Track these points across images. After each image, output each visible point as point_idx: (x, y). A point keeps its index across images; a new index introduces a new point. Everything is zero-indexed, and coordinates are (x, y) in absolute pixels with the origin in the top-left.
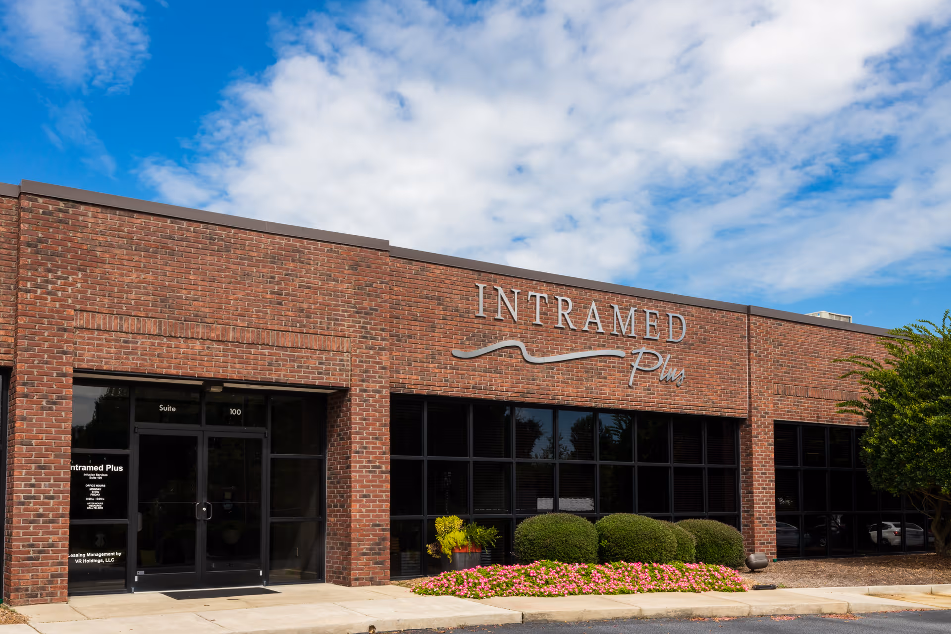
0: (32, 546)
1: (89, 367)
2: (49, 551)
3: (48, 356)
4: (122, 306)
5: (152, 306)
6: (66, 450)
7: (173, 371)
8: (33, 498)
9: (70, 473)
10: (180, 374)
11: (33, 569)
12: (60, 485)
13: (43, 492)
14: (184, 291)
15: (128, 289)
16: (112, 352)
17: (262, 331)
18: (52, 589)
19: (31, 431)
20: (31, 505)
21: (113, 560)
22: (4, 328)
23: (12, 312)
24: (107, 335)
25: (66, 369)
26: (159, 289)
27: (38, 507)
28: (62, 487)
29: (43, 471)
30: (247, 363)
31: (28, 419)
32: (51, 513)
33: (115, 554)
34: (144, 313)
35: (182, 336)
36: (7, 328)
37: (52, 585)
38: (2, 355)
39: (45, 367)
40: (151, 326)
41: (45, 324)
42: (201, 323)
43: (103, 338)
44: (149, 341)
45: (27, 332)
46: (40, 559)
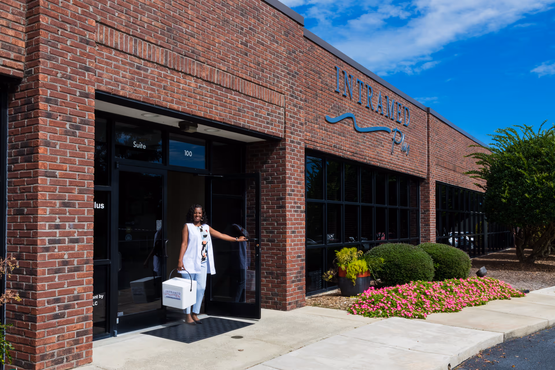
0: (57, 301)
1: (108, 90)
2: (74, 305)
3: (72, 70)
4: (137, 28)
5: (161, 34)
6: (89, 184)
7: (175, 106)
8: (59, 242)
9: (93, 211)
10: (180, 110)
11: (59, 330)
12: (84, 225)
13: (68, 234)
14: (184, 25)
15: (141, 10)
16: (127, 76)
17: (235, 78)
18: (78, 350)
19: (54, 160)
20: (56, 250)
21: (96, 303)
22: (14, 27)
23: (22, 9)
24: (123, 56)
25: (88, 89)
26: (166, 17)
27: (63, 252)
28: (86, 227)
29: (67, 209)
30: (225, 106)
31: (51, 144)
32: (76, 259)
33: (98, 297)
34: (155, 39)
35: (183, 71)
36: (17, 28)
37: (78, 346)
38: (12, 61)
39: (68, 83)
40: (159, 56)
41: (67, 30)
42: (196, 60)
43: (119, 59)
44: (157, 71)
45: (49, 36)
46: (66, 316)
